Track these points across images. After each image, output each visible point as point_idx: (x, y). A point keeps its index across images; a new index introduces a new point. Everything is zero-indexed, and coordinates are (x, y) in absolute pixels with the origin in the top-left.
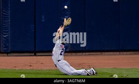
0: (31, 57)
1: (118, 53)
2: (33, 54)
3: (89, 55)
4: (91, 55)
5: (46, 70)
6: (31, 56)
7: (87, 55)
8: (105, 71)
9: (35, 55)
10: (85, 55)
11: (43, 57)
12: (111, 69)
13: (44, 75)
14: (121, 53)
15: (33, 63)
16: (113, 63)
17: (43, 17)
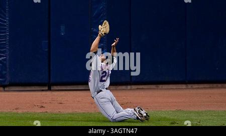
0: (44, 93)
1: (184, 86)
2: (47, 88)
3: (138, 89)
4: (140, 89)
5: (67, 114)
6: (43, 90)
7: (134, 89)
8: (163, 116)
9: (50, 89)
10: (131, 89)
11: (63, 93)
12: (173, 111)
13: (63, 122)
14: (190, 86)
15: (46, 103)
16: (175, 102)
17: (63, 28)
